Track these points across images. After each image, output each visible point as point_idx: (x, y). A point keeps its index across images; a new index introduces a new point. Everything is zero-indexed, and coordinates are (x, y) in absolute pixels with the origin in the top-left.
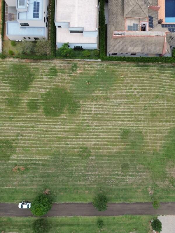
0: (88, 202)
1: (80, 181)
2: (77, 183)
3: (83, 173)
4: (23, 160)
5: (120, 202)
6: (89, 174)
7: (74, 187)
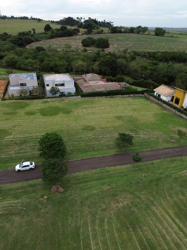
0: (111, 155)
1: (93, 142)
2: (90, 143)
3: (93, 137)
4: (21, 138)
5: (148, 150)
6: (101, 138)
7: (88, 147)
